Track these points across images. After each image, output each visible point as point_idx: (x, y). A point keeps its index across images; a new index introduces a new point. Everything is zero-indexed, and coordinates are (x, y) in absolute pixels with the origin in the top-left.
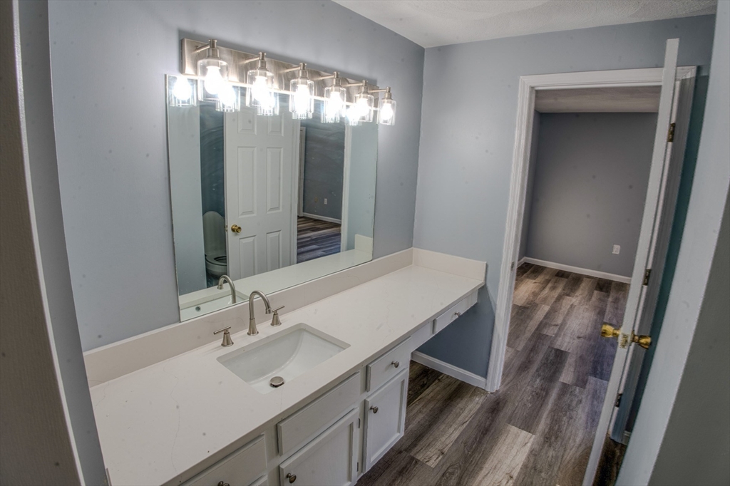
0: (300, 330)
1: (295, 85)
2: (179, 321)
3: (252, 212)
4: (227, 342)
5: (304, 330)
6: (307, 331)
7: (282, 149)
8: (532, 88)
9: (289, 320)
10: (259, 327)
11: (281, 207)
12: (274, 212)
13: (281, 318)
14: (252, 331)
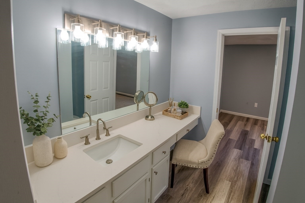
0: (119, 137)
1: (116, 35)
2: (62, 134)
3: (96, 89)
4: (87, 143)
5: (121, 137)
6: (122, 138)
7: (109, 63)
8: (223, 35)
9: (114, 133)
10: (101, 136)
11: (109, 88)
12: (106, 89)
13: (110, 133)
14: (98, 138)
